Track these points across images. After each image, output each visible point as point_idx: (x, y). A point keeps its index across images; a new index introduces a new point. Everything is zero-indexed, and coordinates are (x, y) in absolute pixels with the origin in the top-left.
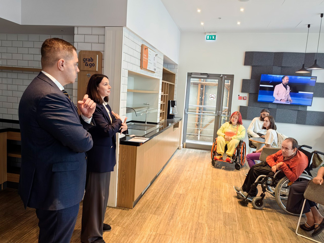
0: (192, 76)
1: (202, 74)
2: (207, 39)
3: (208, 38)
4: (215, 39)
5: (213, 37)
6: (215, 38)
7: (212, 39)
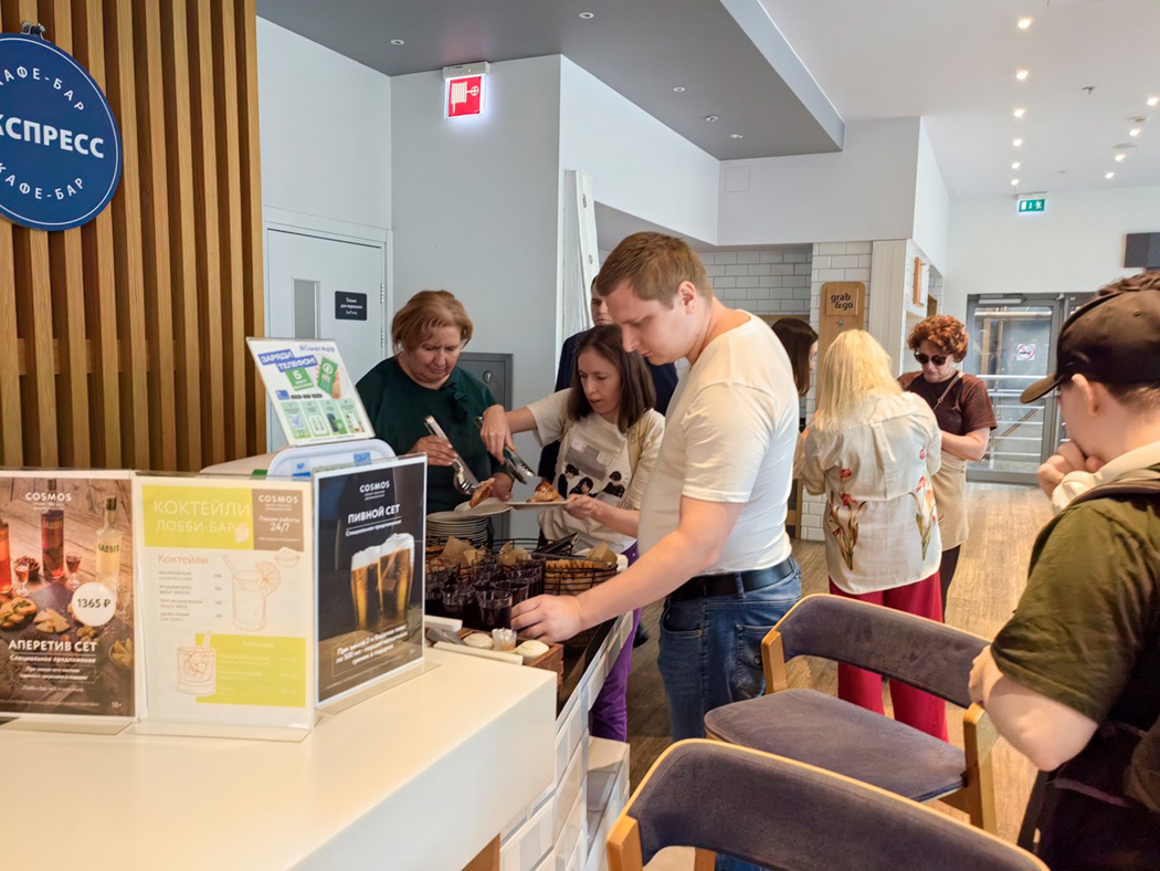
0: (981, 302)
1: (1006, 296)
2: (1021, 210)
3: (1024, 207)
4: (1042, 209)
5: (1038, 205)
6: (1043, 205)
7: (1034, 209)
